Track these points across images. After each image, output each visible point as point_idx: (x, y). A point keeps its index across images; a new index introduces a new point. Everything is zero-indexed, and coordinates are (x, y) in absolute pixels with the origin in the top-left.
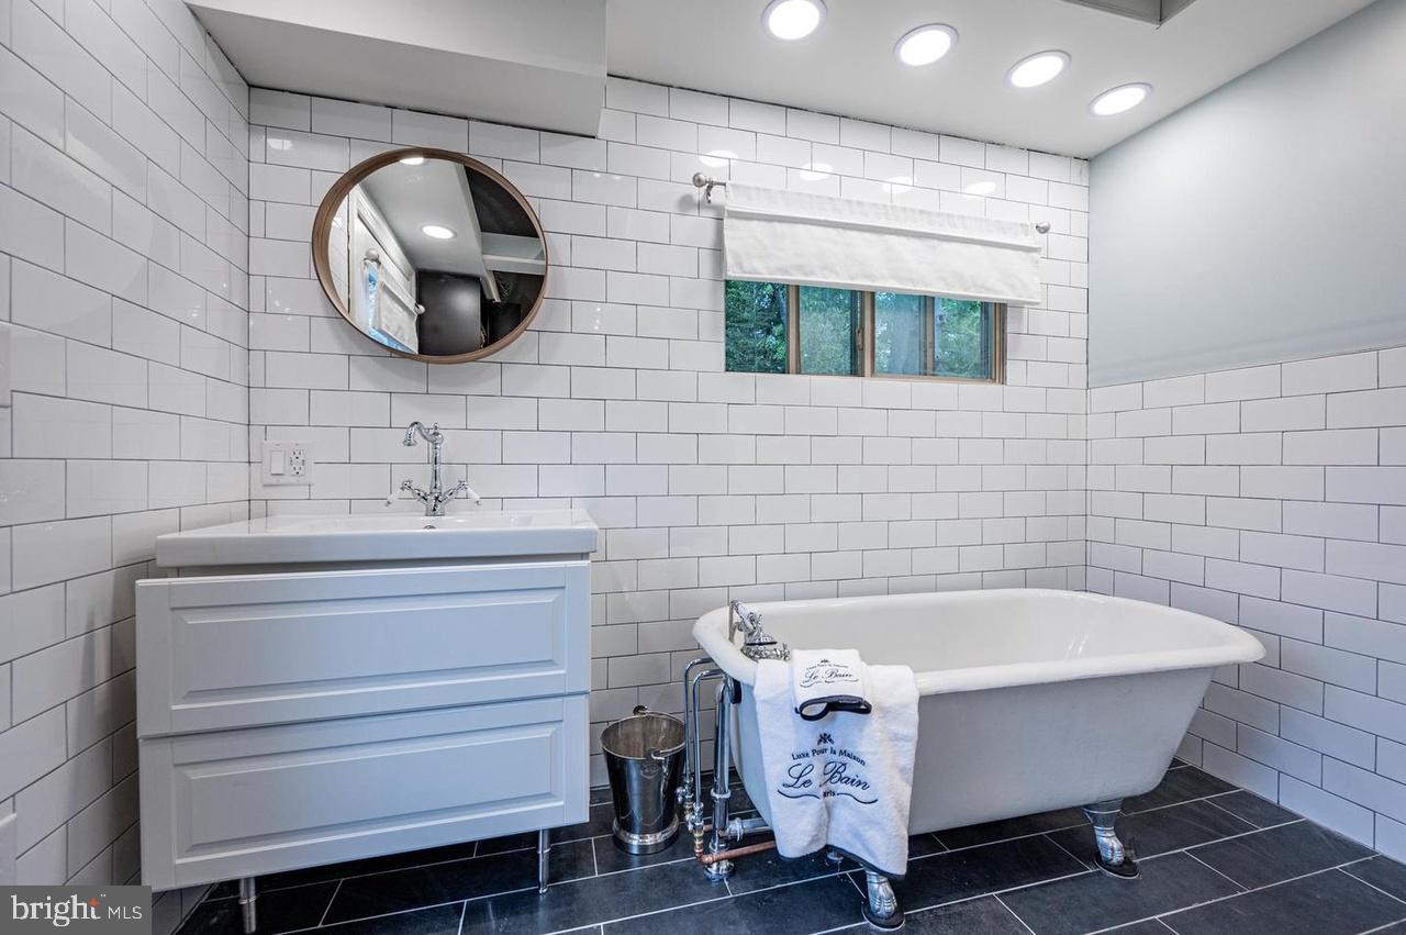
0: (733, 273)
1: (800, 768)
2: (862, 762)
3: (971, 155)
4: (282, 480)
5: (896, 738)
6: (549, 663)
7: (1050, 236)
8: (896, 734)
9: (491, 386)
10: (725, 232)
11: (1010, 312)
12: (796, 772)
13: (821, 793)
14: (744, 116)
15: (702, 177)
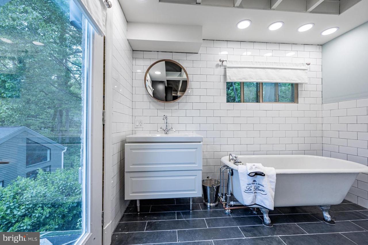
0: (229, 81)
1: (249, 187)
2: (263, 186)
3: (288, 47)
4: (138, 127)
5: (271, 182)
6: (194, 163)
7: (310, 65)
8: (271, 181)
9: (177, 107)
10: (227, 71)
11: (299, 85)
12: (248, 188)
13: (254, 192)
14: (230, 45)
15: (221, 60)
